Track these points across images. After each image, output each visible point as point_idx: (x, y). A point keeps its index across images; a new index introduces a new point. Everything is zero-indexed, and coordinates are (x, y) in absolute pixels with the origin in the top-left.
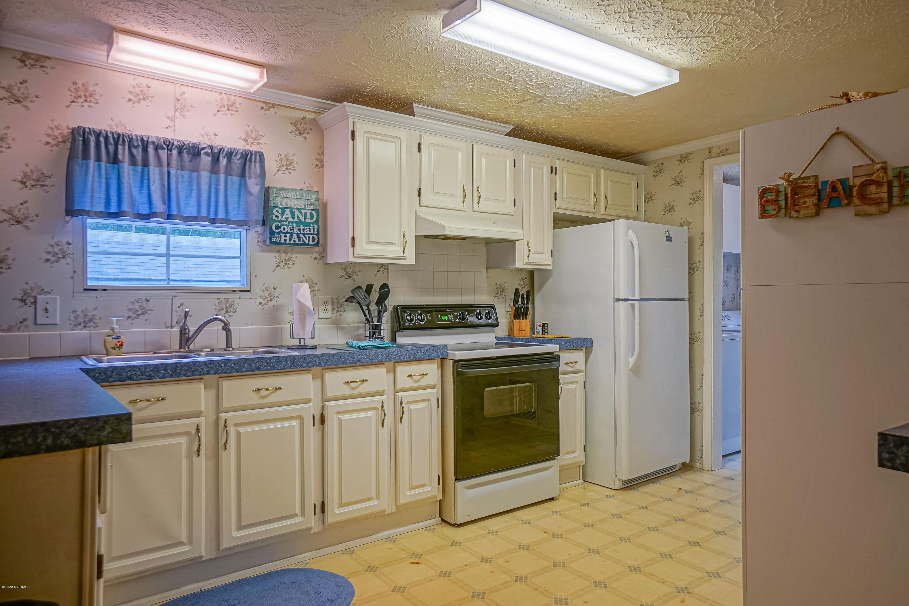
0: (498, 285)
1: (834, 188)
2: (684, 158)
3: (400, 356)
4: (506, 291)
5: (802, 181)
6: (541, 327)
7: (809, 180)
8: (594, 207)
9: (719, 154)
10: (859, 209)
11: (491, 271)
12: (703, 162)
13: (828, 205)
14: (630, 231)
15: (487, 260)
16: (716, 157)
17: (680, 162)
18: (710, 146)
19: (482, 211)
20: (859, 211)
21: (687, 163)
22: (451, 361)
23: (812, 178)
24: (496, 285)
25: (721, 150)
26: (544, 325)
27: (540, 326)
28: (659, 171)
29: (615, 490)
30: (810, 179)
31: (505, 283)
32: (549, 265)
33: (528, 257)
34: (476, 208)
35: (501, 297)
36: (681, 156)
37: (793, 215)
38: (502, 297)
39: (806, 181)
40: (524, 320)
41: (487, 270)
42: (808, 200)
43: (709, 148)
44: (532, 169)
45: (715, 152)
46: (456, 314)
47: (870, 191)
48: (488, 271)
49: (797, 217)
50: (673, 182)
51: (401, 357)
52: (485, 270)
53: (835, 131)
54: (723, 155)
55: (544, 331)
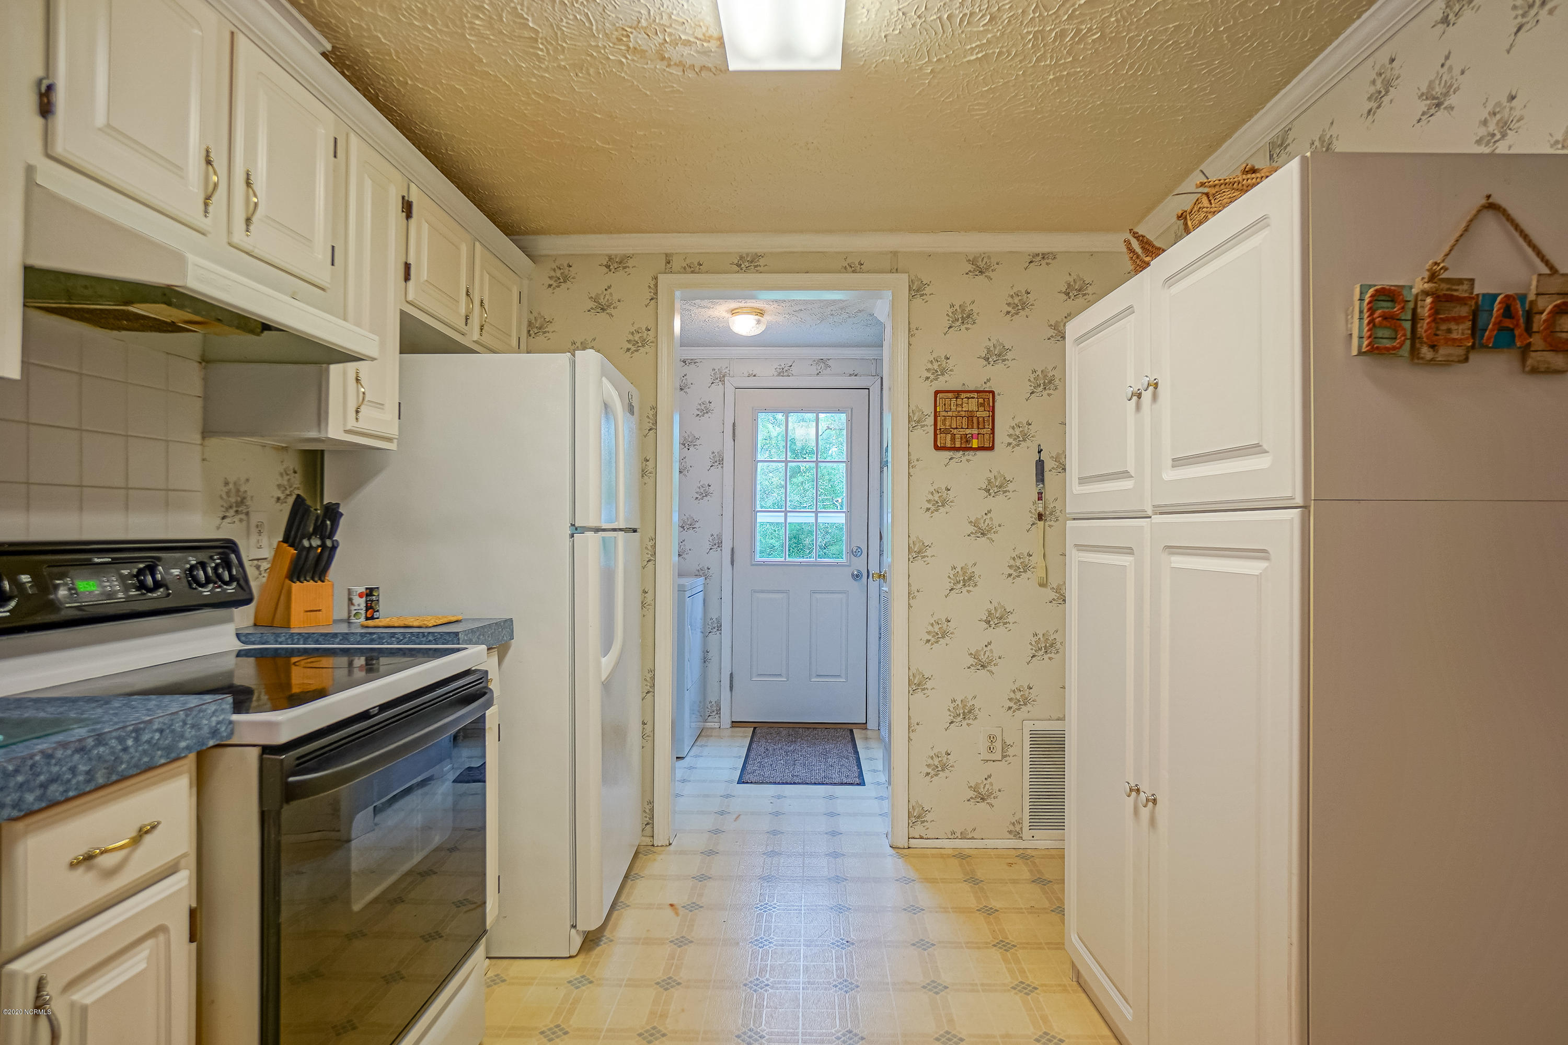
0: (231, 486)
1: (1508, 311)
2: (616, 263)
3: (44, 786)
4: (249, 502)
5: (1448, 286)
6: (364, 599)
7: (1460, 287)
8: (467, 319)
9: (685, 268)
10: (1539, 359)
11: (213, 442)
12: (656, 278)
13: (1494, 343)
14: (604, 379)
15: (205, 409)
16: (679, 272)
17: (606, 270)
18: (669, 252)
19: (257, 252)
20: (1538, 362)
21: (621, 273)
22: (253, 755)
23: (1466, 282)
24: (227, 484)
25: (688, 261)
26: (370, 592)
27: (361, 596)
28: (561, 278)
29: (570, 957)
30: (1463, 284)
31: (247, 480)
32: (389, 440)
33: (357, 412)
34: (239, 235)
35: (236, 519)
36: (610, 258)
37: (1425, 354)
38: (241, 520)
39: (1454, 287)
40: (320, 583)
41: (203, 438)
42: (1456, 327)
43: (667, 255)
44: (368, 183)
45: (677, 264)
46: (125, 572)
47: (1560, 325)
48: (207, 442)
49: (1432, 360)
50: (592, 304)
51: (53, 788)
52: (197, 438)
53: (1483, 201)
54: (693, 272)
55: (371, 608)
